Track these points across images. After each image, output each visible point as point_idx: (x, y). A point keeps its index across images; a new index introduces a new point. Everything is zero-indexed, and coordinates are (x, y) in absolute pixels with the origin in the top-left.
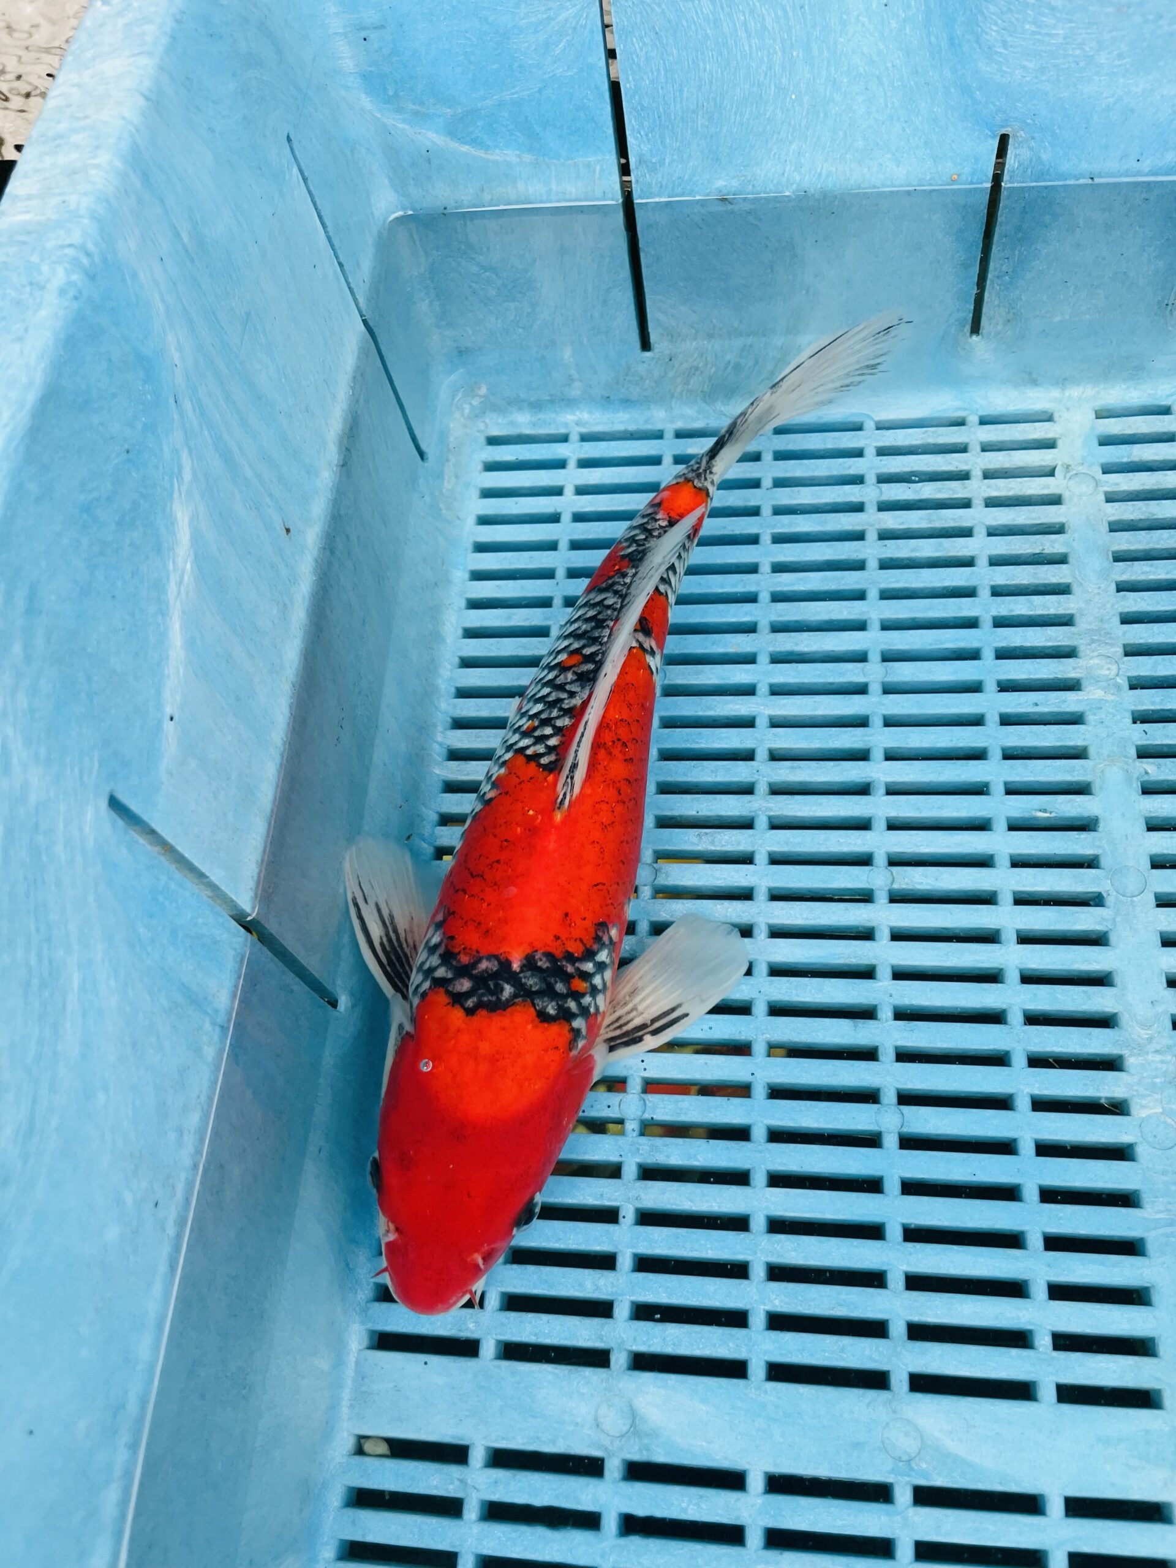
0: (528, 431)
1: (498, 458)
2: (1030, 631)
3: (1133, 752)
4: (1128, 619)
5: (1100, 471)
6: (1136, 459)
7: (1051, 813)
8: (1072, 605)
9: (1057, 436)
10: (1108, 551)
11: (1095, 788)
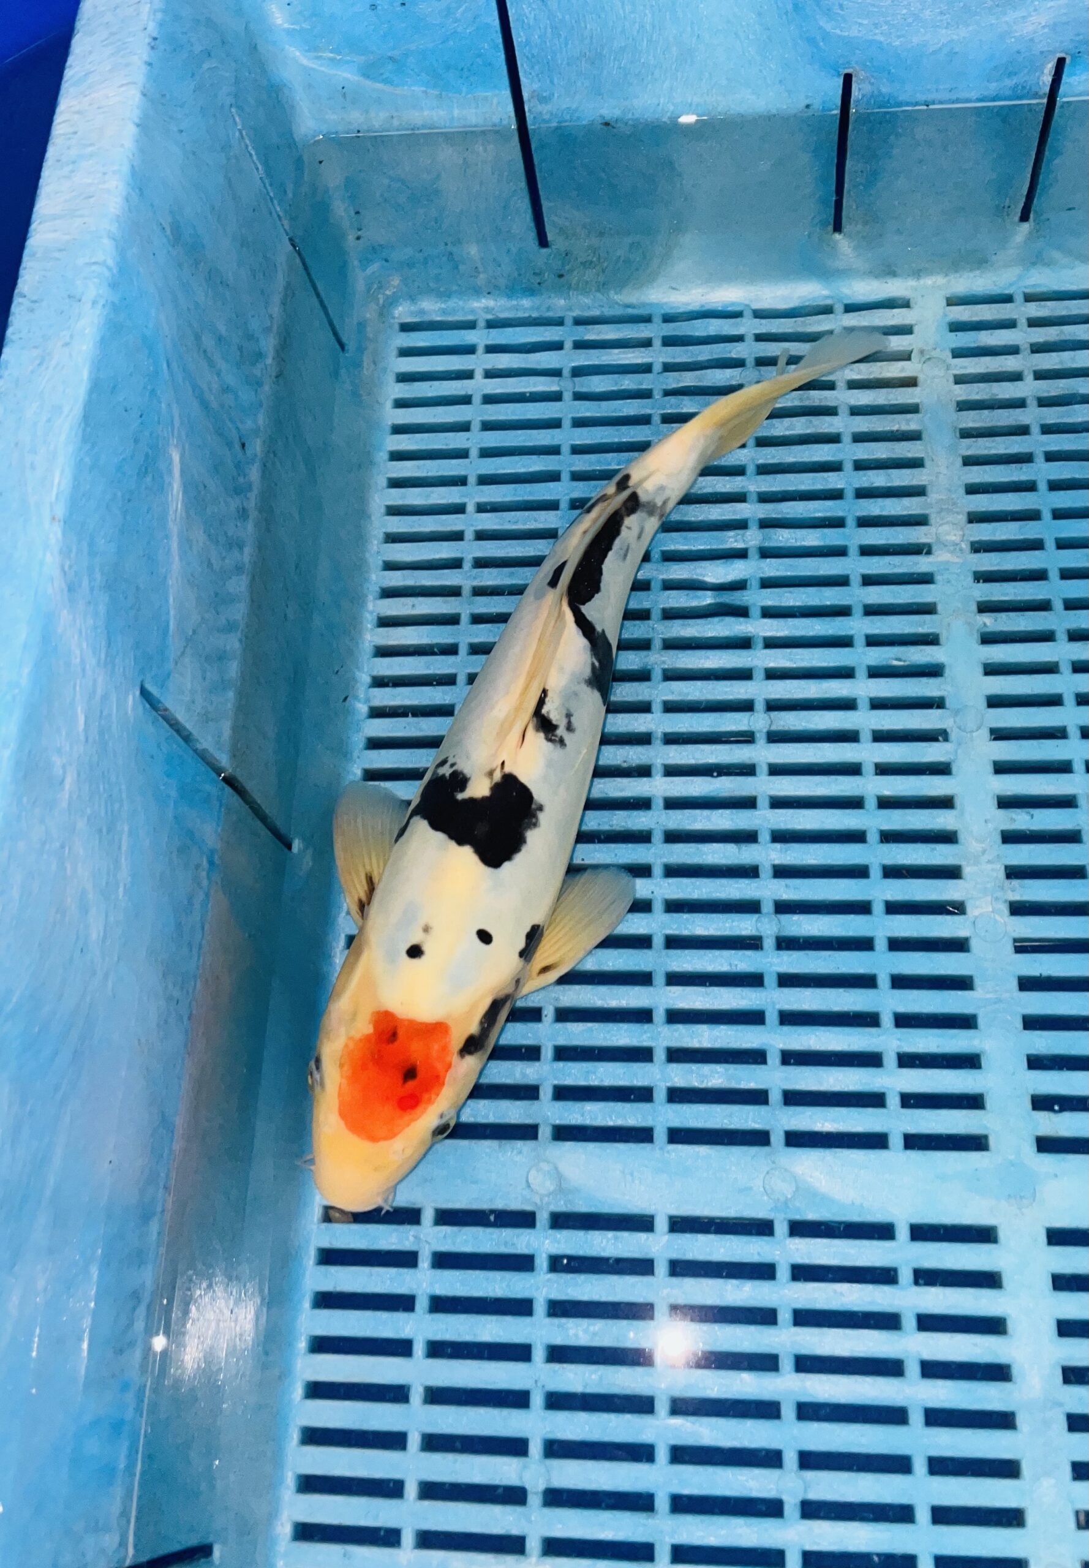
0: (439, 319)
1: (412, 344)
2: (888, 502)
3: (974, 608)
4: (972, 489)
5: (950, 355)
6: (982, 344)
7: (904, 661)
8: (924, 478)
9: (913, 322)
10: (956, 428)
11: (942, 639)
